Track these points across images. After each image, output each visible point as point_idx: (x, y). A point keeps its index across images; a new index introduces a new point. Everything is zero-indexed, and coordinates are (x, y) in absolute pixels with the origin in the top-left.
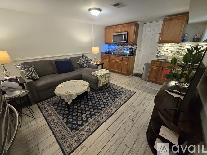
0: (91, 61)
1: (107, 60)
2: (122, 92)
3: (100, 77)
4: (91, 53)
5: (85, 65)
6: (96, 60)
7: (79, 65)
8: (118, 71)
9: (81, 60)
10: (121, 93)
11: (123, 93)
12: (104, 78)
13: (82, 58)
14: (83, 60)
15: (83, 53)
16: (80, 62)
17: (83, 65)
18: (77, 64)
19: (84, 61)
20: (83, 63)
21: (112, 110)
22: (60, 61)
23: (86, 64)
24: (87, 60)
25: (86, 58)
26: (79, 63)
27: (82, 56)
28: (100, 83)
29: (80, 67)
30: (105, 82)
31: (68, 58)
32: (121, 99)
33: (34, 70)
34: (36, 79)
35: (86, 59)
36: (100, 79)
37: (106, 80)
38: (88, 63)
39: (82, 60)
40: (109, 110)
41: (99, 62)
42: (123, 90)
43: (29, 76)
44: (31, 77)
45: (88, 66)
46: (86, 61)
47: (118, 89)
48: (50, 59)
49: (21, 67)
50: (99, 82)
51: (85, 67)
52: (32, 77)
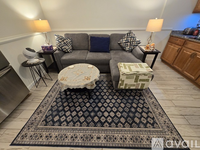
0: (139, 43)
1: (177, 48)
2: (152, 122)
3: (123, 75)
4: (145, 30)
5: (127, 48)
6: (149, 43)
7: (119, 46)
8: (189, 74)
9: (124, 41)
10: (148, 122)
11: (153, 125)
12: (134, 80)
13: (126, 37)
14: (127, 40)
15: (130, 29)
16: (122, 43)
17: (124, 47)
18: (117, 44)
19: (128, 42)
20: (125, 45)
21: (99, 138)
22: (100, 37)
23: (129, 47)
24: (133, 42)
25: (132, 38)
26: (120, 43)
27: (128, 34)
28: (121, 85)
29: (121, 49)
30: (134, 85)
31: (109, 34)
32: (136, 134)
33: (70, 42)
34: (67, 51)
35: (131, 40)
36: (122, 77)
37: (135, 83)
38: (132, 46)
39: (125, 39)
40: (95, 135)
41: (152, 49)
42: (161, 120)
43: (59, 47)
44: (60, 49)
45: (131, 51)
46: (130, 42)
47: (150, 110)
48: (89, 33)
49: (57, 37)
50: (120, 82)
51: (126, 51)
52: (62, 49)
